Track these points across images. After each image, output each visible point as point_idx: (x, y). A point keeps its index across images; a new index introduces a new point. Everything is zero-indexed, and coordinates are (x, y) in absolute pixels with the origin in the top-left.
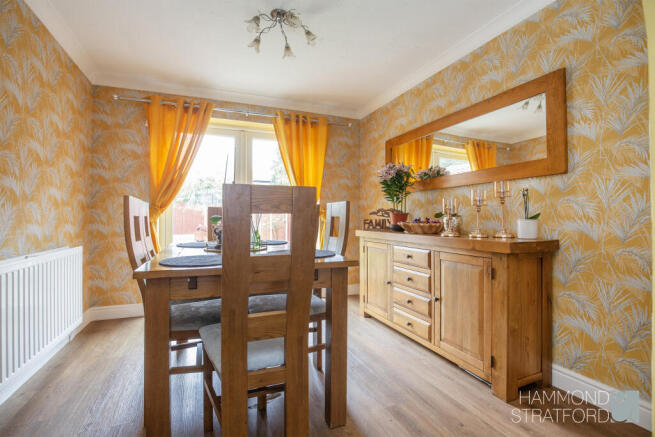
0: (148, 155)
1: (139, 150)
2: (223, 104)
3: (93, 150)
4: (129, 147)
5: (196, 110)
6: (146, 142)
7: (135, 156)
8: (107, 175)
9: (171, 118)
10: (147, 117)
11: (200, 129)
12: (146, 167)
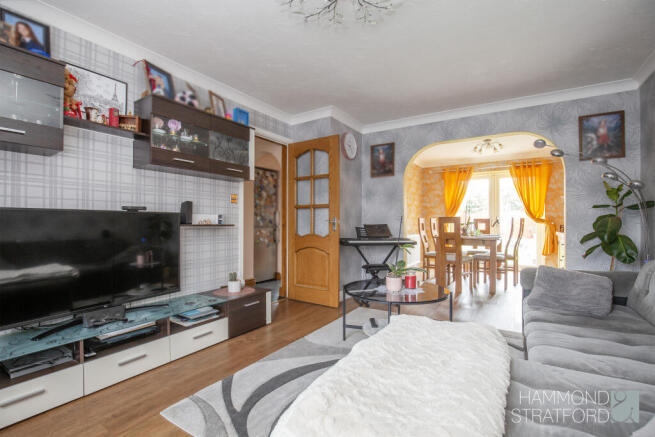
0: (444, 195)
1: (441, 193)
2: (480, 164)
3: (423, 196)
4: (436, 192)
5: (465, 171)
6: (443, 189)
7: (439, 196)
8: (428, 205)
9: (454, 177)
10: (443, 178)
11: (468, 178)
12: (443, 201)
